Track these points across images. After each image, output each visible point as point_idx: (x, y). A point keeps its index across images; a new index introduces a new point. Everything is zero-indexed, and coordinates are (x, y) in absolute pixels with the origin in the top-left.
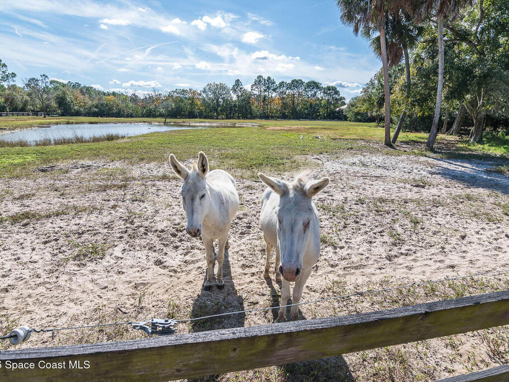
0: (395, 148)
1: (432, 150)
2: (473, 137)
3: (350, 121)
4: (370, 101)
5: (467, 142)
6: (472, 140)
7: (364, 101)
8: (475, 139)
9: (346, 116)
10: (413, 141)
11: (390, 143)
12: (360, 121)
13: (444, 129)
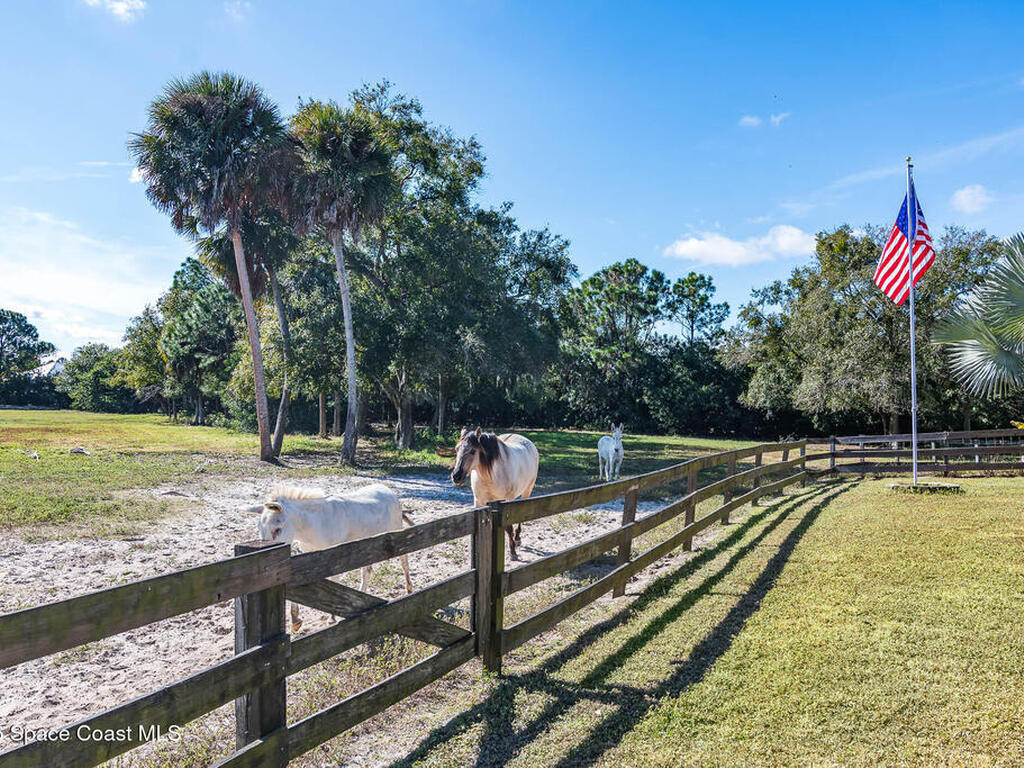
0: (283, 466)
1: (353, 464)
2: (401, 439)
3: (80, 409)
4: (148, 361)
5: (394, 448)
6: (401, 443)
7: (137, 360)
8: (404, 443)
9: (65, 394)
10: (304, 451)
11: (271, 456)
12: (110, 410)
13: (335, 426)
